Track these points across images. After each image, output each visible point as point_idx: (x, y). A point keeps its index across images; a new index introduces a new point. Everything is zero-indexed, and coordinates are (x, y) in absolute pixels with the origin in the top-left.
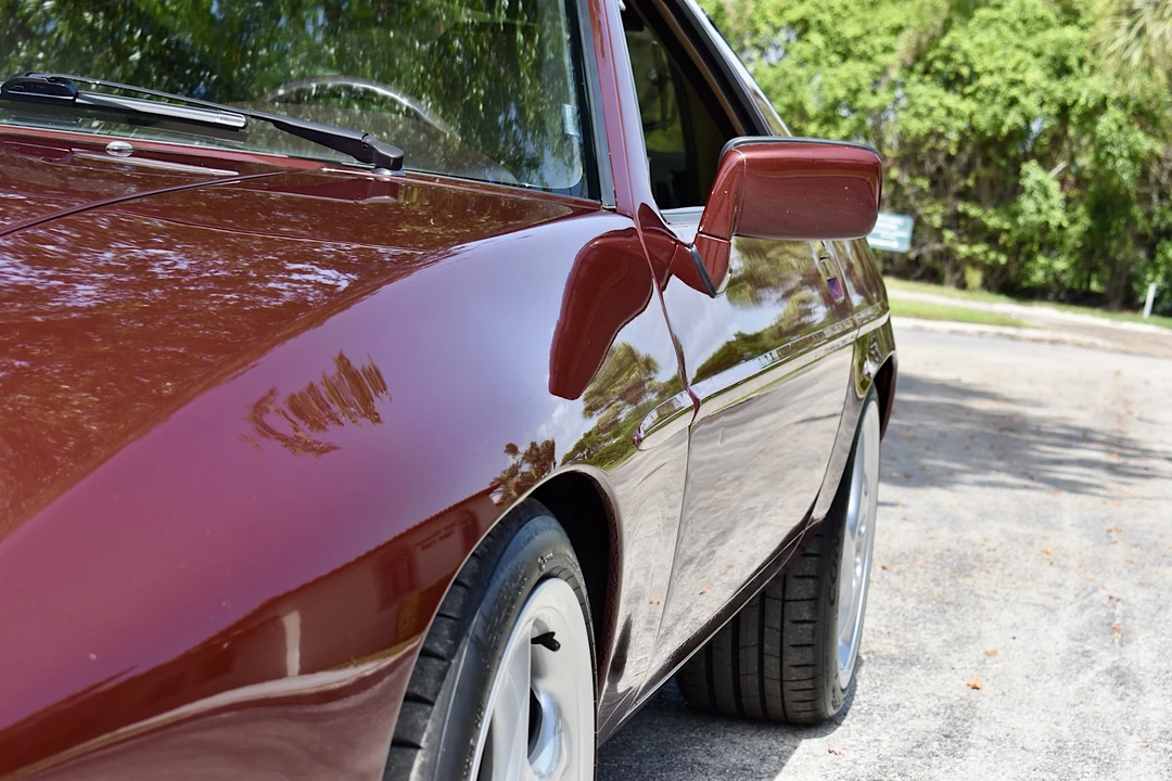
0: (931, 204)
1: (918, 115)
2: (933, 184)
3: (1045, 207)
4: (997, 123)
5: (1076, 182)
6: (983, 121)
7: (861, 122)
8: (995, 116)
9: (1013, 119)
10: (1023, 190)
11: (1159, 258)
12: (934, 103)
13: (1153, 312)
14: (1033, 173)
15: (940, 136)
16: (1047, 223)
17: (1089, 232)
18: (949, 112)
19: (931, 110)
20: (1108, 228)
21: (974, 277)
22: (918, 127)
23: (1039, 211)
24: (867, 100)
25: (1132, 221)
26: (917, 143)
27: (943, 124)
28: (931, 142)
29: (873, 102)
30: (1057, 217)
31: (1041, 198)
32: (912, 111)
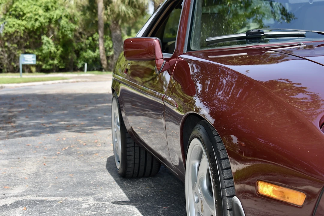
0: (18, 51)
1: (10, 27)
2: (18, 45)
3: (50, 47)
4: (33, 26)
5: (55, 39)
6: (29, 26)
8: (32, 24)
9: (37, 24)
10: (42, 43)
11: (81, 57)
12: (14, 23)
14: (45, 38)
15: (17, 32)
16: (50, 52)
17: (62, 52)
18: (19, 25)
19: (14, 25)
20: (67, 50)
21: (34, 69)
22: (11, 30)
23: (48, 49)
25: (73, 47)
26: (11, 35)
27: (18, 28)
28: (16, 34)
30: (53, 49)
31: (48, 45)
32: (8, 26)
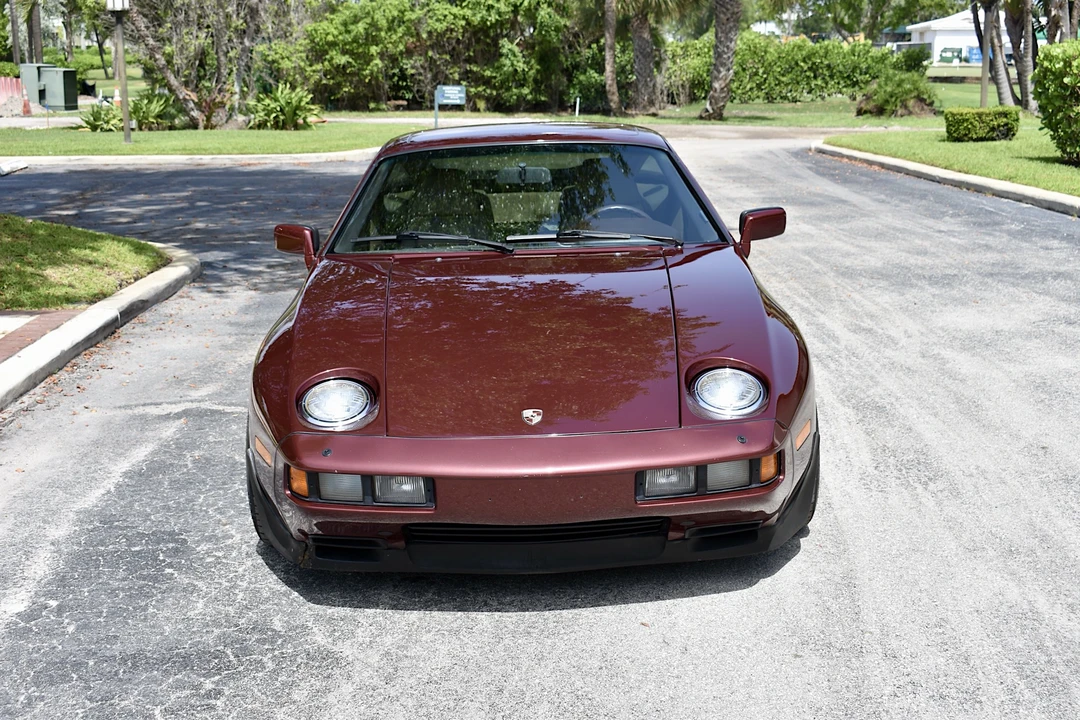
0: (452, 67)
1: (438, 20)
2: (452, 56)
3: (515, 63)
4: (484, 21)
5: (527, 46)
6: (476, 20)
7: (408, 28)
8: (482, 17)
9: (493, 17)
10: (501, 55)
11: (575, 81)
12: (446, 13)
13: (580, 111)
14: (506, 45)
15: (452, 30)
16: (516, 70)
17: (538, 71)
18: (455, 17)
19: (445, 16)
20: (548, 68)
21: (481, 104)
22: (440, 27)
23: (512, 65)
24: (409, 15)
25: (560, 63)
26: (441, 35)
27: (453, 24)
28: (448, 35)
29: (413, 16)
30: (521, 66)
31: (512, 58)
32: (435, 18)
